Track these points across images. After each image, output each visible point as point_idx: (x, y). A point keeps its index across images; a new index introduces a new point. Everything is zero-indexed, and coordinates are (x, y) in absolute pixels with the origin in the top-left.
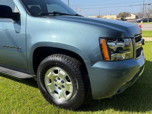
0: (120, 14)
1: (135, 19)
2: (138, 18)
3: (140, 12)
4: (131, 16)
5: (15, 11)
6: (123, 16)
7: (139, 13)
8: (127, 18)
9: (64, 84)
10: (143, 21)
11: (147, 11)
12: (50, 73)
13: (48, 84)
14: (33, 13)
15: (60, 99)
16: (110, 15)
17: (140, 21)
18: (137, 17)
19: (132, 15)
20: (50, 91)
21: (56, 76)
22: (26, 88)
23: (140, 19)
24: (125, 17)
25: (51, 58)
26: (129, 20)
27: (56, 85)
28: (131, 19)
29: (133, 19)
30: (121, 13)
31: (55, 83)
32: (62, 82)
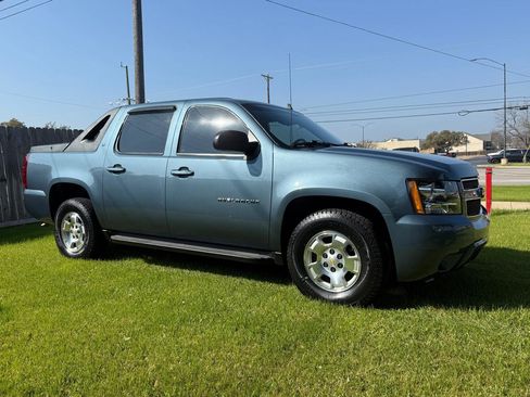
0: (430, 137)
1: (481, 153)
2: (494, 150)
3: (497, 129)
4: (466, 142)
5: (251, 139)
6: (442, 143)
7: (494, 135)
8: (455, 149)
9: (342, 261)
10: (507, 157)
11: (519, 128)
12: (316, 242)
13: (309, 263)
16: (399, 140)
17: (497, 160)
18: (488, 146)
19: (469, 138)
21: (327, 248)
23: (498, 153)
24: (450, 144)
26: (462, 154)
27: (326, 265)
28: (469, 153)
29: (475, 153)
30: (435, 134)
31: (323, 260)
32: (338, 258)
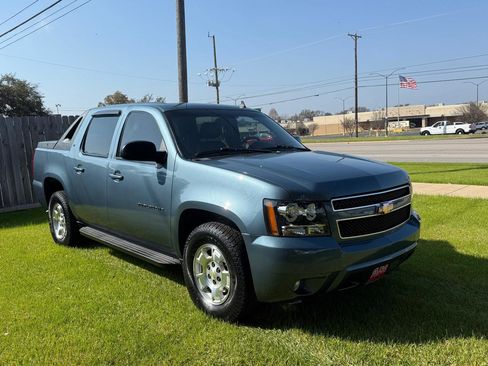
9: (220, 275)
12: (201, 254)
13: (198, 274)
14: (187, 154)
15: (209, 301)
20: (201, 287)
22: (168, 284)
25: (202, 228)
27: (209, 276)
31: (208, 272)
32: (218, 271)
